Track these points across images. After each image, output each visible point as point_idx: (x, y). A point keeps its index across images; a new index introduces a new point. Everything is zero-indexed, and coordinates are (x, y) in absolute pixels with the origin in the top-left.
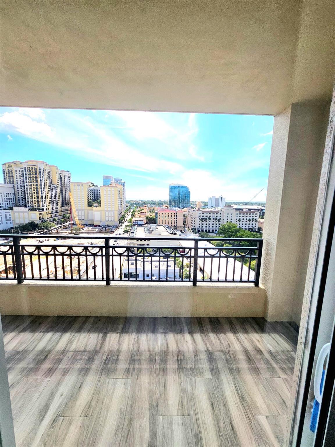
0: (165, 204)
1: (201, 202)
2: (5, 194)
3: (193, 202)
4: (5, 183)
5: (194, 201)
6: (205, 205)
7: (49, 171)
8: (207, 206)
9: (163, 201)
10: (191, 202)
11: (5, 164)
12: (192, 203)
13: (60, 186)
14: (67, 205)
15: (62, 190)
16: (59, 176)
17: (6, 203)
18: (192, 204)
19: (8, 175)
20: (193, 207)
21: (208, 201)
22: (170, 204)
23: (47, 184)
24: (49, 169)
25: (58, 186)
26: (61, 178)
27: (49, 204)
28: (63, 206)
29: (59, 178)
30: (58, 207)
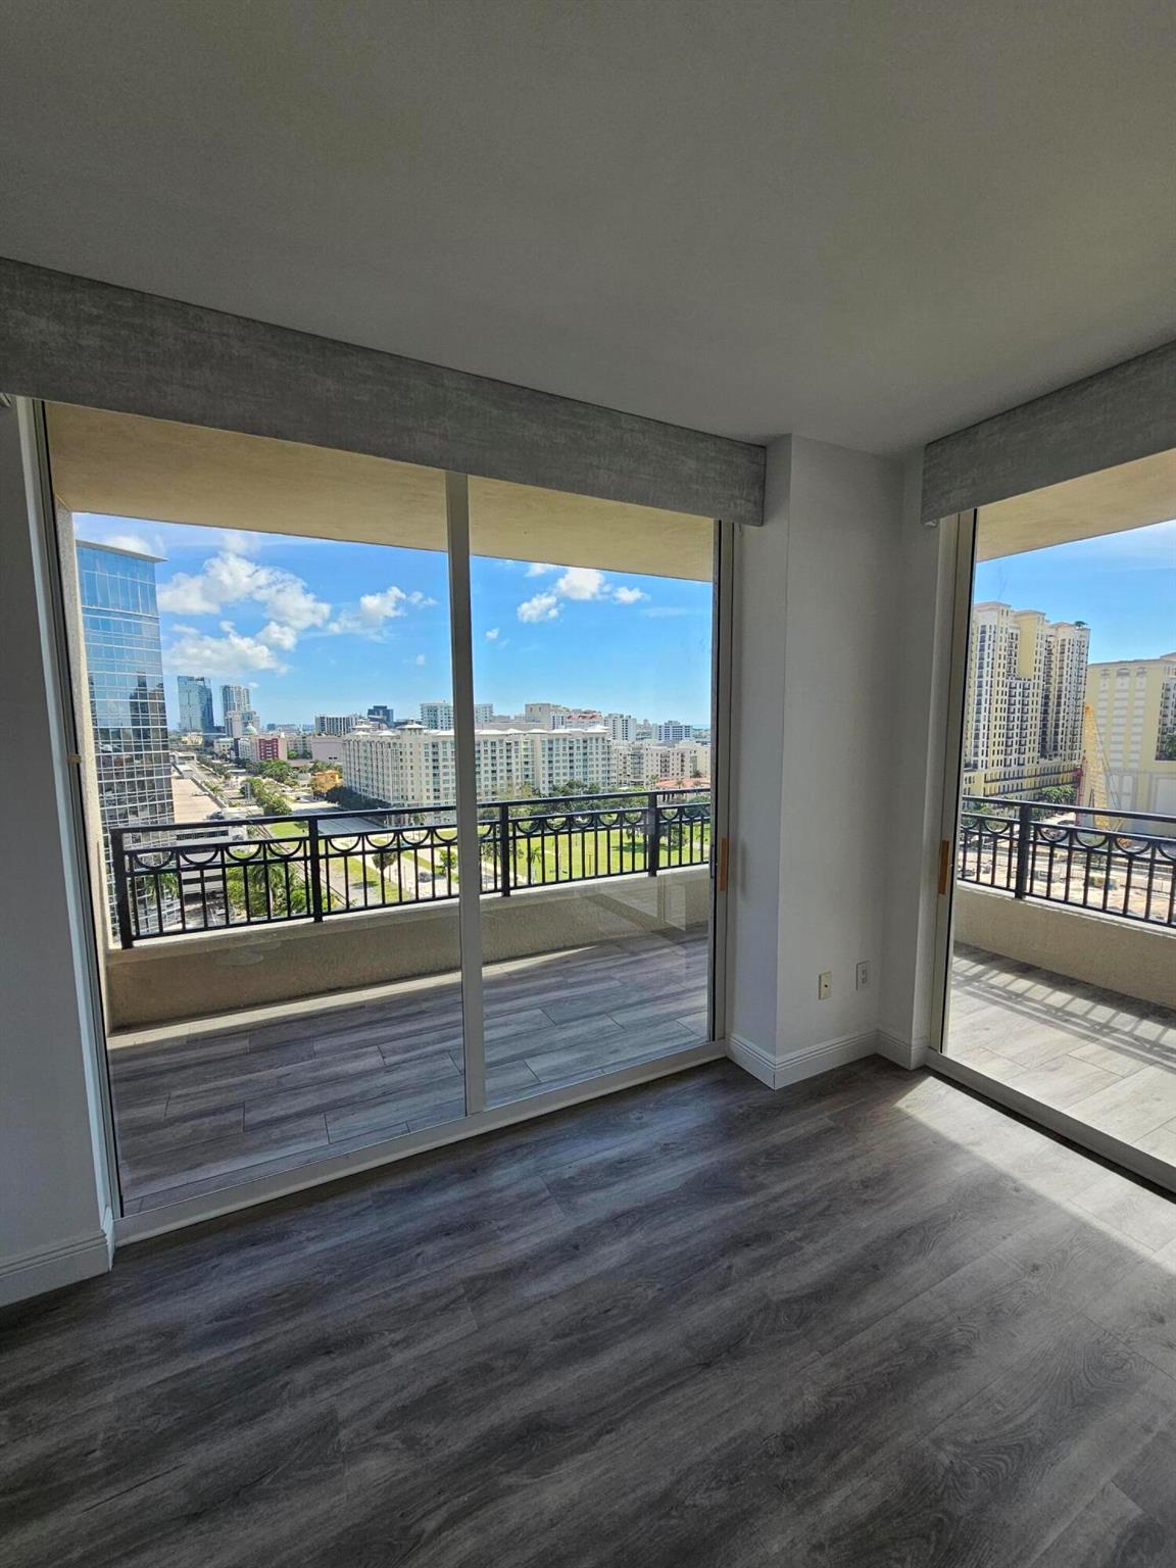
14: (1060, 751)
15: (1047, 697)
16: (1045, 645)
23: (1001, 678)
24: (1014, 625)
25: (1036, 681)
26: (1050, 653)
27: (996, 748)
28: (1043, 756)
29: (1045, 653)
30: (1026, 756)
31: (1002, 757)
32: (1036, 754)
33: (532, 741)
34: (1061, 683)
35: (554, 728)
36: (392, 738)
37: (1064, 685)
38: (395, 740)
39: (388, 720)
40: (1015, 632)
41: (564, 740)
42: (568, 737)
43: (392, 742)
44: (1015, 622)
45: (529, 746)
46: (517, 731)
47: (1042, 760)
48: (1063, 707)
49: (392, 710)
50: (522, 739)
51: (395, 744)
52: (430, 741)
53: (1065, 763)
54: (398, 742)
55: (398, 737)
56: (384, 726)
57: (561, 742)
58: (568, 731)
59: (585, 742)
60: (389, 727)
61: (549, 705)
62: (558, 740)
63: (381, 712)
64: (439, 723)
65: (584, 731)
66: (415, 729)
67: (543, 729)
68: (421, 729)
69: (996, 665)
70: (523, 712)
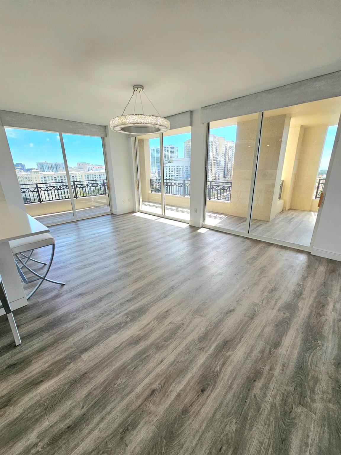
2: (184, 167)
4: (185, 158)
7: (216, 143)
11: (186, 142)
13: (224, 157)
14: (228, 176)
15: (225, 162)
16: (225, 147)
17: (184, 174)
19: (187, 151)
23: (214, 156)
24: (218, 141)
25: (223, 157)
26: (226, 149)
27: (213, 175)
28: (224, 178)
29: (225, 149)
30: (220, 178)
31: (215, 178)
32: (223, 177)
33: (81, 175)
34: (228, 157)
35: (89, 171)
36: (27, 175)
37: (229, 158)
38: (28, 176)
39: (23, 168)
40: (218, 143)
41: (93, 175)
42: (94, 174)
43: (27, 176)
44: (218, 140)
45: (81, 177)
46: (75, 172)
47: (224, 179)
48: (229, 164)
49: (25, 165)
50: (77, 175)
51: (29, 177)
52: (43, 176)
53: (229, 179)
54: (30, 176)
55: (30, 175)
56: (22, 171)
57: (92, 175)
58: (93, 172)
59: (100, 175)
60: (25, 171)
61: (86, 163)
62: (90, 175)
63: (20, 165)
64: (45, 170)
65: (99, 172)
66: (36, 172)
67: (85, 171)
68: (38, 172)
69: (213, 152)
70: (76, 166)
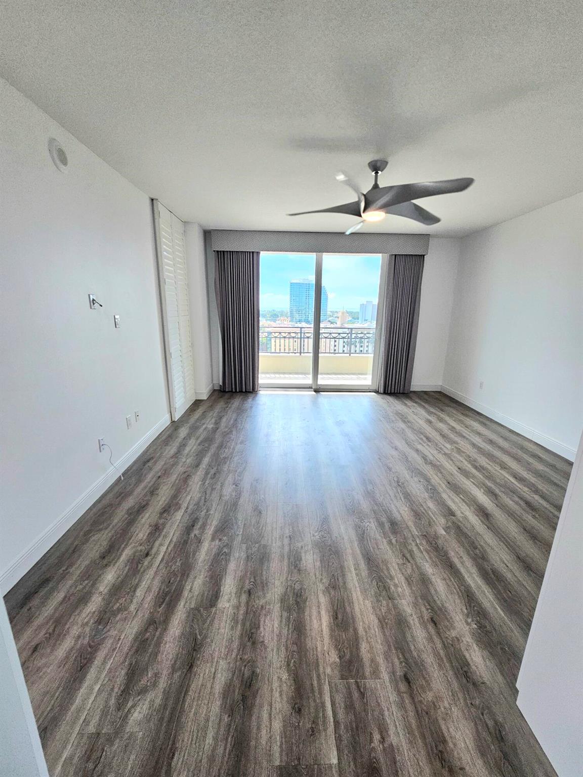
0: (282, 315)
1: (347, 312)
3: (331, 312)
5: (335, 310)
6: (353, 318)
8: (358, 319)
9: (279, 312)
10: (329, 313)
12: (331, 314)
18: (330, 316)
20: (332, 321)
21: (359, 311)
22: (292, 316)
